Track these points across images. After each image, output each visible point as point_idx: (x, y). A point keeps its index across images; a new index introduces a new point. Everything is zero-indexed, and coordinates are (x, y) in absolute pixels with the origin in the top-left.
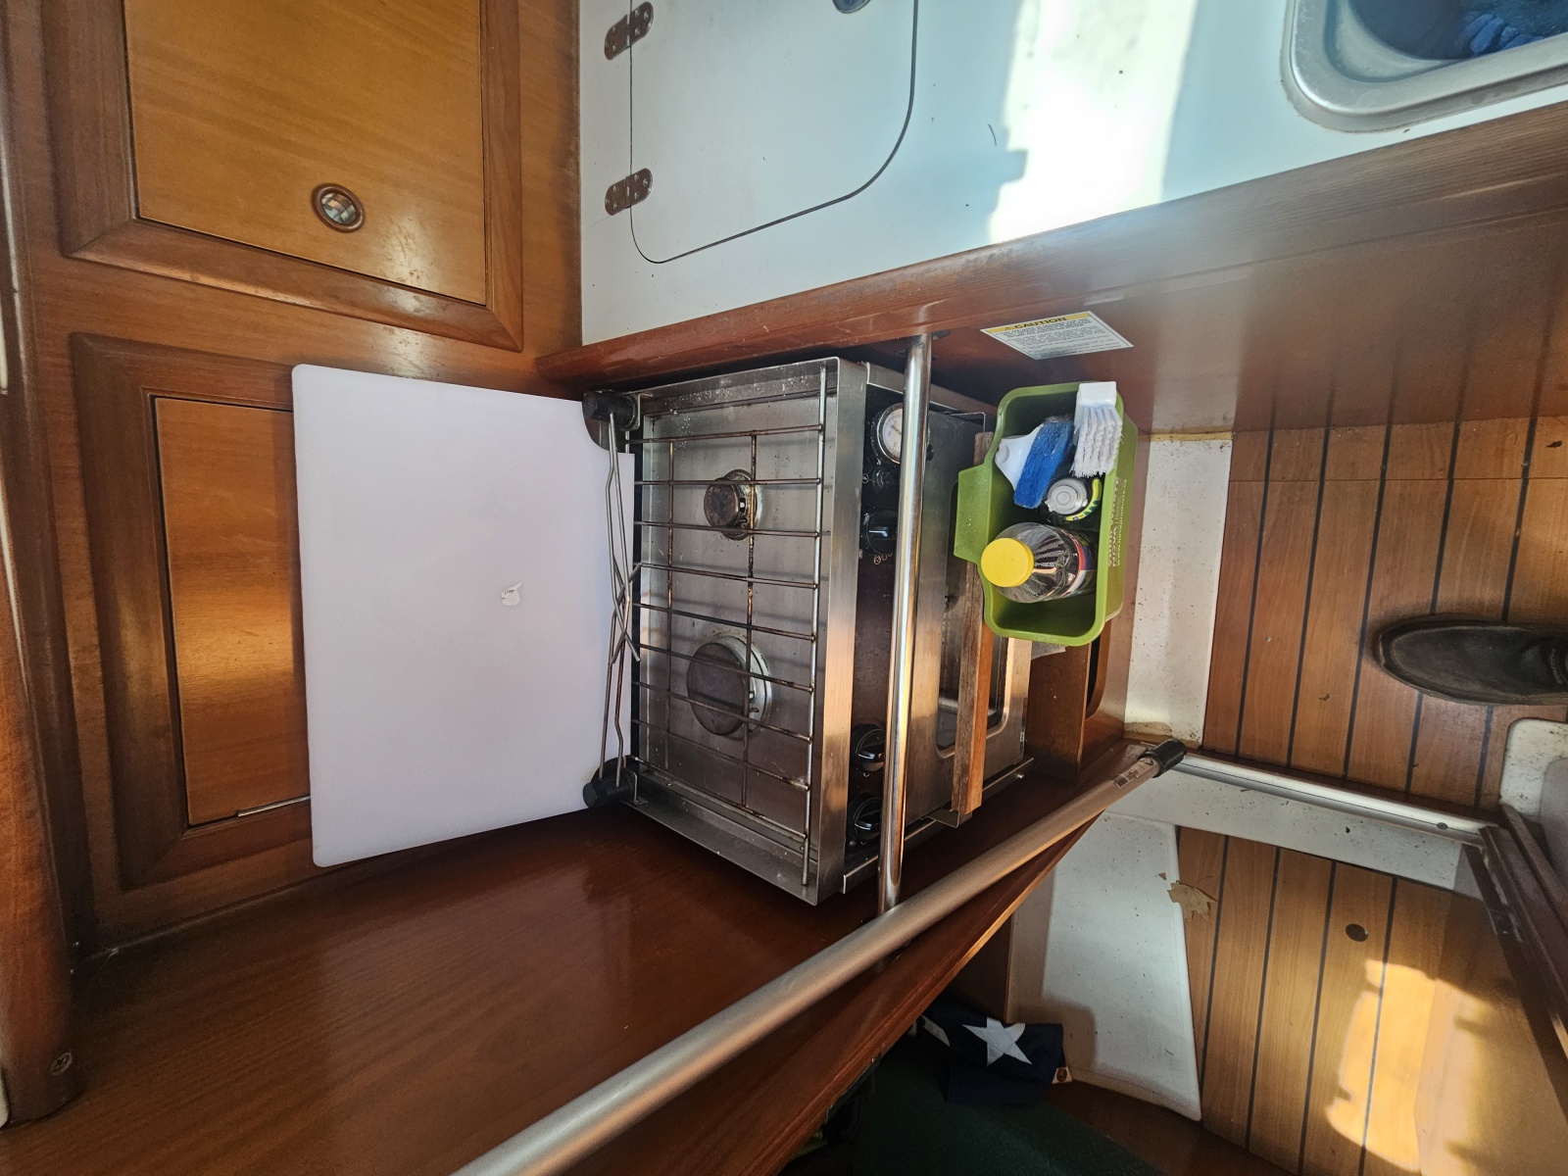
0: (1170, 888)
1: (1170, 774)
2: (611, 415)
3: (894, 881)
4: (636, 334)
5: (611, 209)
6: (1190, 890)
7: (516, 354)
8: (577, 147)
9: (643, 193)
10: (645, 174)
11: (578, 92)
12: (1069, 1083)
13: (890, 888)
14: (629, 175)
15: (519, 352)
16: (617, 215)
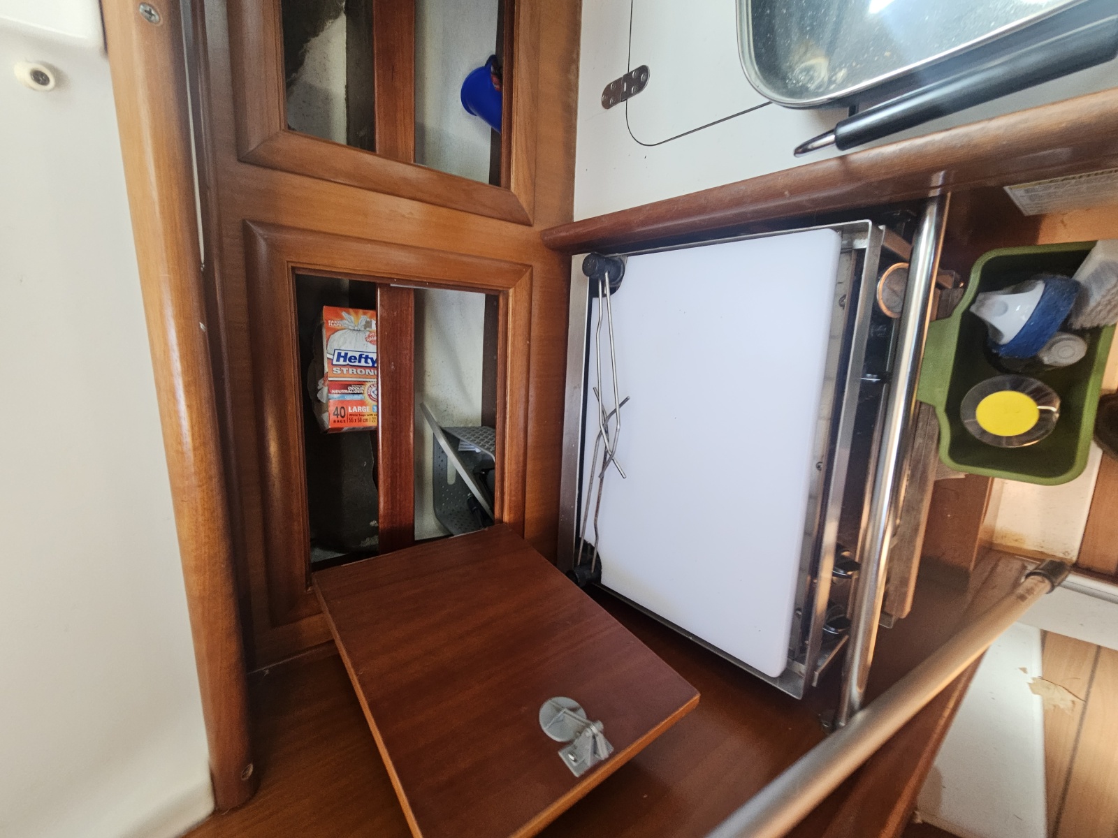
0: (1031, 681)
1: (1058, 590)
2: (606, 274)
3: (860, 686)
4: (642, 206)
5: (607, 105)
6: (1052, 686)
7: (527, 227)
8: (578, 54)
9: (640, 86)
10: (643, 70)
11: (581, 8)
12: (919, 824)
13: (855, 691)
14: (626, 72)
15: (530, 225)
16: (614, 108)
